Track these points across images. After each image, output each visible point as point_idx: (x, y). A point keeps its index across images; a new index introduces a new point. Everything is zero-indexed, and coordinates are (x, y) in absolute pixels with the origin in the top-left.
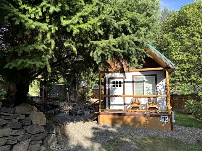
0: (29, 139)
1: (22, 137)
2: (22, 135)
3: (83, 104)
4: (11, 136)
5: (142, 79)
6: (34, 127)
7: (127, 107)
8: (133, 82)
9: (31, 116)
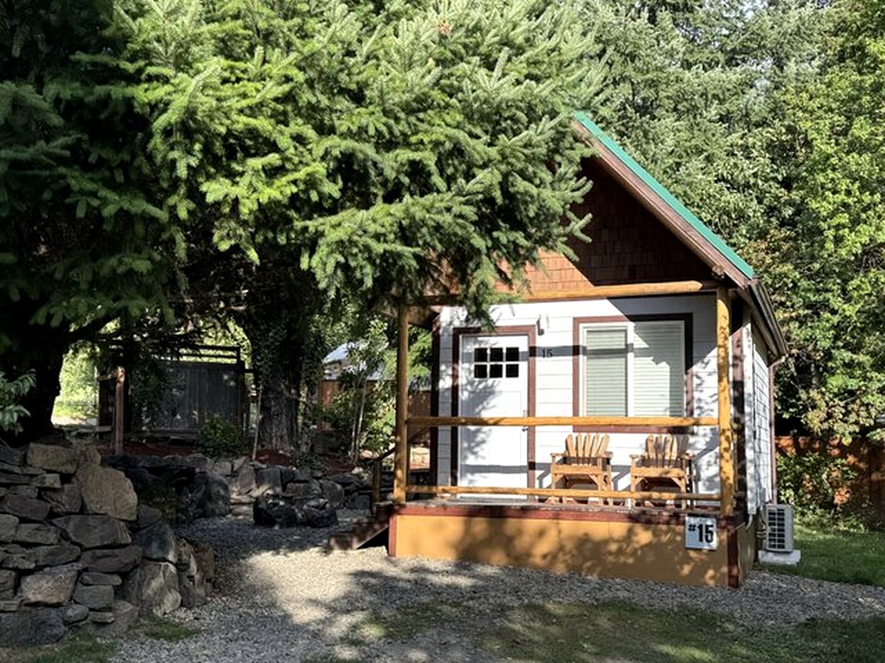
0: (75, 564)
1: (51, 554)
2: (52, 544)
3: (335, 473)
4: (14, 542)
5: (623, 335)
6: (91, 521)
7: (541, 478)
8: (576, 350)
9: (82, 480)
